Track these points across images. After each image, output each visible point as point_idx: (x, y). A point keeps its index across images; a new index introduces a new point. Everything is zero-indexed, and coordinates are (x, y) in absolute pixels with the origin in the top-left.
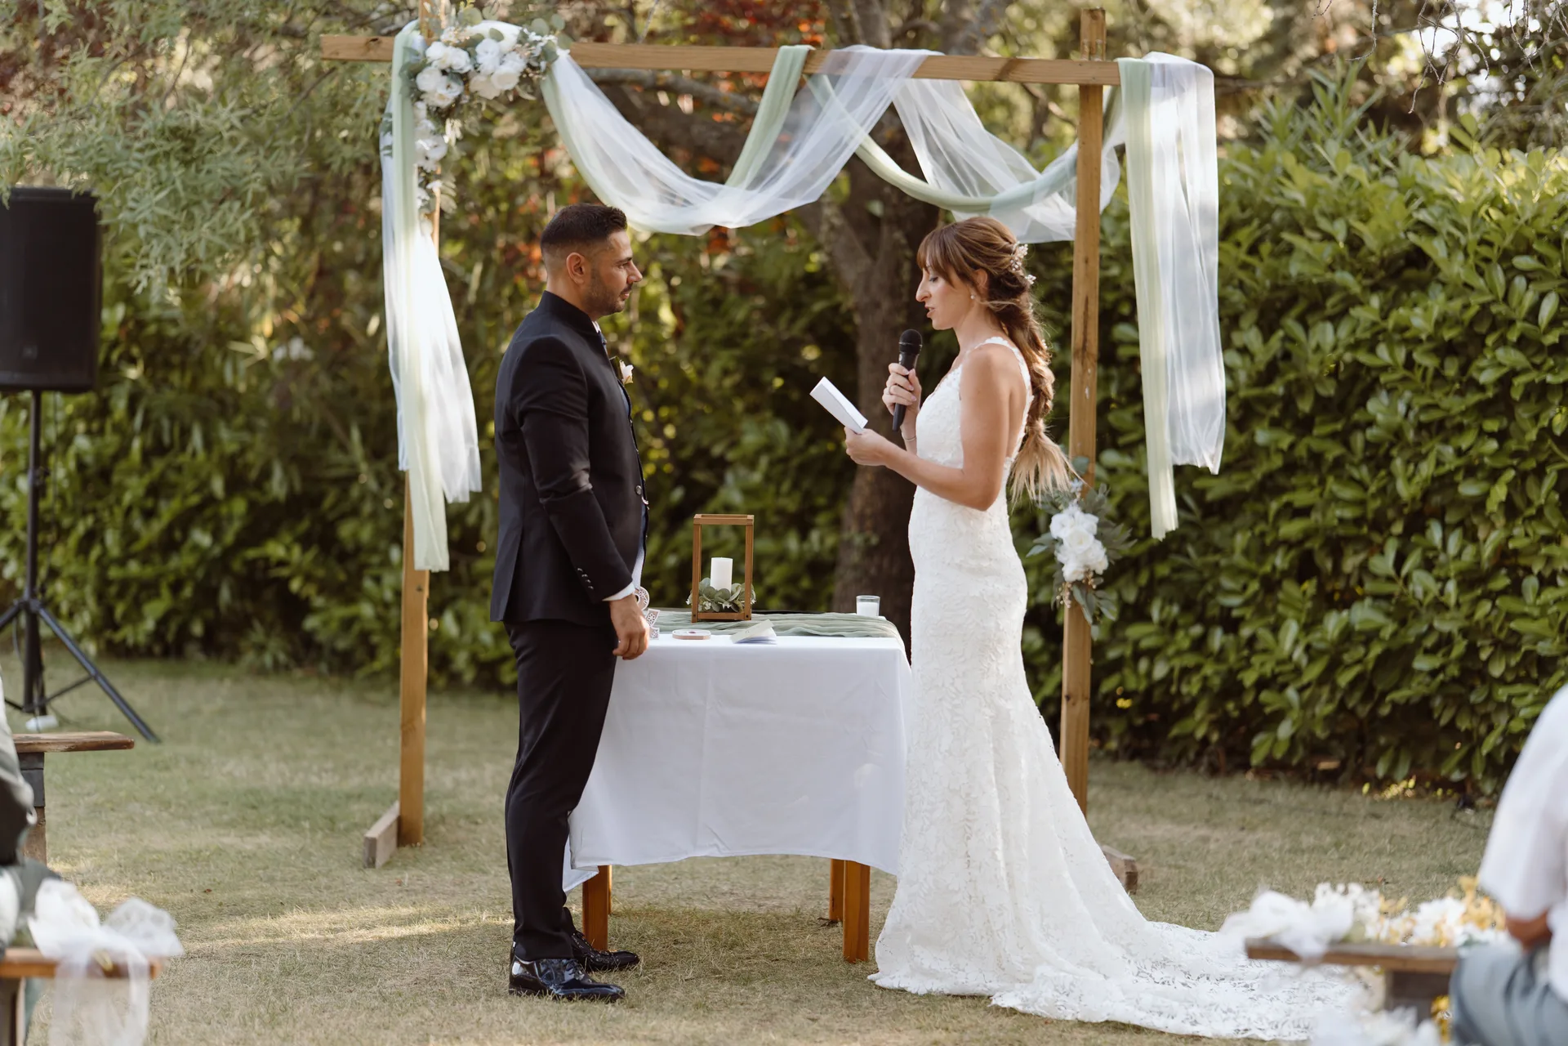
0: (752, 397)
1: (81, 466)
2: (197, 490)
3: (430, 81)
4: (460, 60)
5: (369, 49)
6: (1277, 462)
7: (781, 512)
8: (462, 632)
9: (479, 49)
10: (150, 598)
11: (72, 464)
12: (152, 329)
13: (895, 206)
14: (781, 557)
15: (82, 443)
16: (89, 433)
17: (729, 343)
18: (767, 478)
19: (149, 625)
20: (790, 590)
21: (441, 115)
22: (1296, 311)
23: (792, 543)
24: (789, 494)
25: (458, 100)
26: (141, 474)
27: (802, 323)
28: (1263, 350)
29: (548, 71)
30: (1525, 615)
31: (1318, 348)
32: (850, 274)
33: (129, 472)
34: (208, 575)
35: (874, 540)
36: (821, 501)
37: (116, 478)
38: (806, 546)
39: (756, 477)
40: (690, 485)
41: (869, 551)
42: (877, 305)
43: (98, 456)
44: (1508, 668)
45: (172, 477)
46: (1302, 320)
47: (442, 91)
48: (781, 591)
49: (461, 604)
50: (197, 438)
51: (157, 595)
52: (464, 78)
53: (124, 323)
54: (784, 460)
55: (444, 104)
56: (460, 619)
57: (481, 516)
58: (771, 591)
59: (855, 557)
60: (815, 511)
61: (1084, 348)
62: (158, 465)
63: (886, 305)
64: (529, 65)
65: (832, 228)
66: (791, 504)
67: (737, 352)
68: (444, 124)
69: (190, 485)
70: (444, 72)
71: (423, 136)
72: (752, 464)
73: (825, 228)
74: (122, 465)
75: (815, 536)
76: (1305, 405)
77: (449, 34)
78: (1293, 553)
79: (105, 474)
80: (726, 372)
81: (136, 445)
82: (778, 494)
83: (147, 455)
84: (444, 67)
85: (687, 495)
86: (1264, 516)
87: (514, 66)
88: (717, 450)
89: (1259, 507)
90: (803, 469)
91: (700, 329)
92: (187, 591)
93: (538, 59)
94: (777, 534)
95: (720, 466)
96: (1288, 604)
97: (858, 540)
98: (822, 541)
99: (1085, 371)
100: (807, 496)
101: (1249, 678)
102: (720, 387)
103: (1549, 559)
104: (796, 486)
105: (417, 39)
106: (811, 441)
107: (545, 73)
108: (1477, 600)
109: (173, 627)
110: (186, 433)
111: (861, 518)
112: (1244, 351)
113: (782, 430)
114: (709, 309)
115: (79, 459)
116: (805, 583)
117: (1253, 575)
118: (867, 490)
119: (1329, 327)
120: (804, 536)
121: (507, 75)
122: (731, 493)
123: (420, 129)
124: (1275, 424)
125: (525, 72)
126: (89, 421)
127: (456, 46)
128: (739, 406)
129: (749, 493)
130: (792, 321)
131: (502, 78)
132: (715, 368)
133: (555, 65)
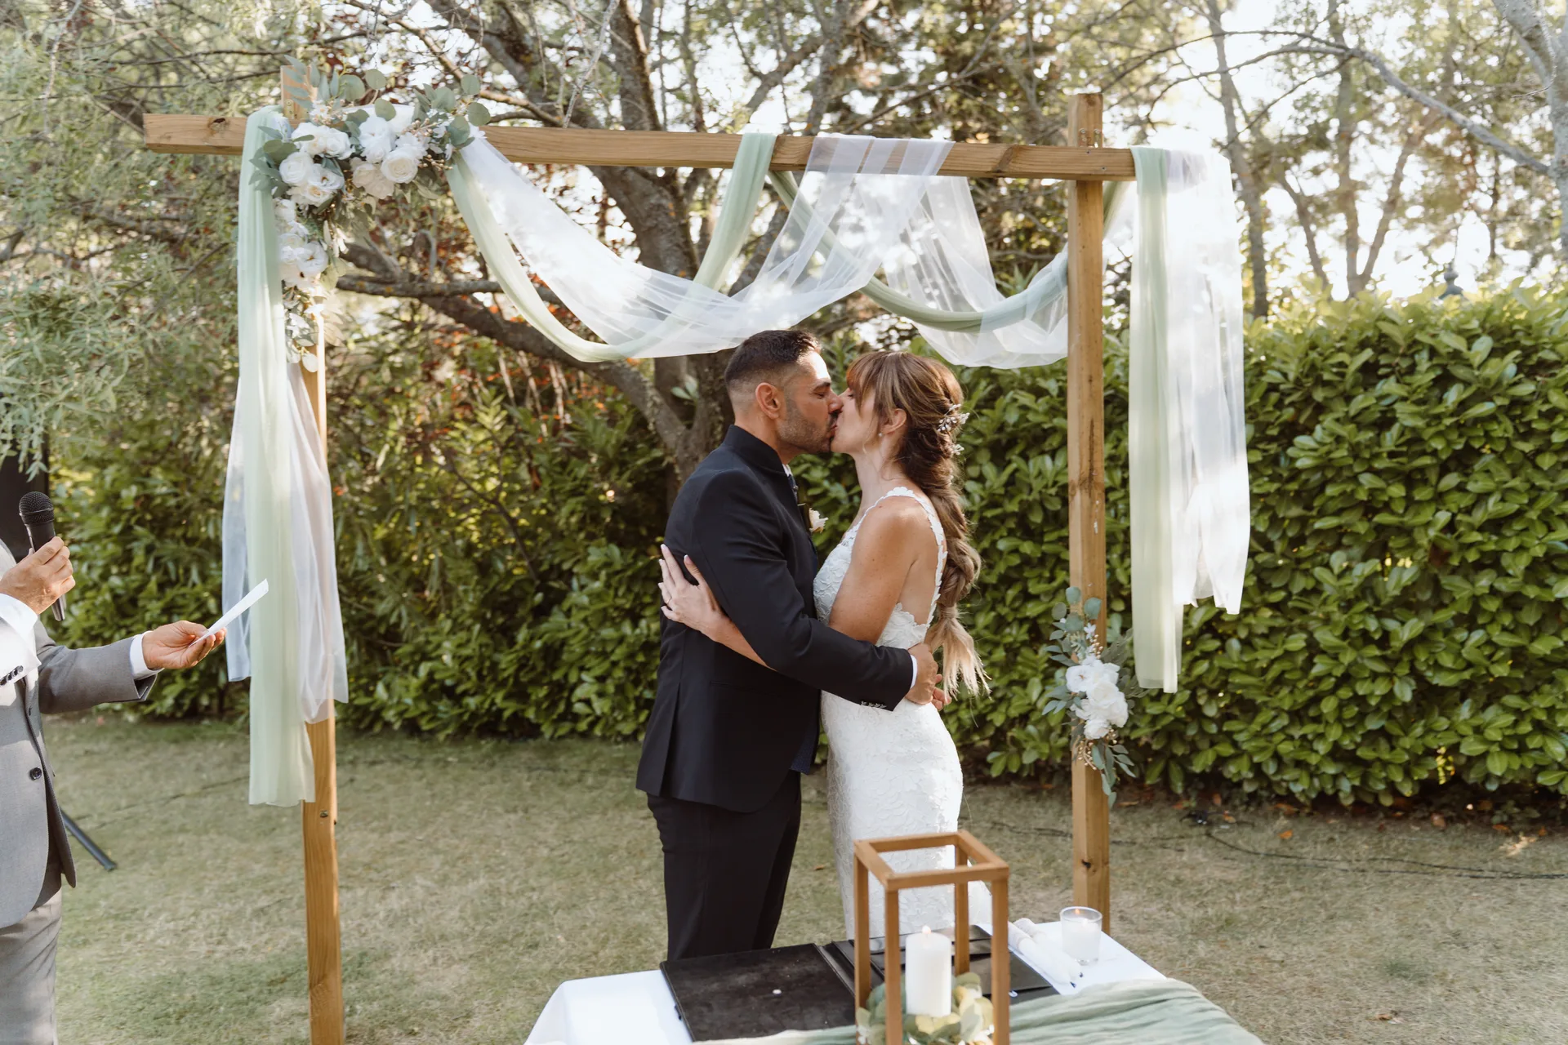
0: (591, 529)
1: (116, 597)
2: (198, 608)
3: (297, 170)
4: (339, 144)
5: (212, 133)
6: (1015, 560)
7: (617, 608)
8: (390, 697)
9: (363, 127)
10: (168, 684)
11: (108, 597)
12: (158, 501)
13: (711, 383)
14: (621, 640)
15: (115, 581)
16: (121, 574)
17: (574, 493)
18: (608, 585)
19: (170, 701)
20: (630, 663)
21: (318, 216)
22: (1018, 450)
23: (627, 628)
24: (624, 596)
25: (337, 197)
26: (159, 599)
27: (627, 475)
28: (996, 479)
29: (456, 158)
30: (1237, 670)
31: (1040, 473)
32: (670, 438)
33: (150, 599)
34: (208, 666)
37: (141, 603)
38: (638, 631)
39: (597, 585)
40: (547, 590)
43: (126, 587)
44: (1220, 709)
45: (180, 601)
46: (1025, 457)
47: (315, 182)
48: (622, 664)
49: (388, 677)
50: (195, 576)
51: (174, 682)
52: (345, 167)
53: (136, 499)
54: (617, 573)
55: (319, 200)
56: (388, 687)
57: (400, 617)
58: (614, 664)
60: (644, 606)
61: (1091, 477)
62: (170, 593)
64: (429, 151)
65: (655, 404)
66: (626, 603)
67: (582, 498)
68: (321, 229)
69: (193, 606)
70: (317, 159)
71: (293, 244)
72: (594, 576)
73: (650, 404)
74: (142, 595)
75: (643, 623)
76: (1037, 518)
77: (320, 110)
78: (1026, 627)
79: (133, 601)
80: (572, 513)
81: (154, 579)
82: (616, 596)
83: (161, 587)
84: (316, 152)
85: (545, 598)
86: (1003, 600)
87: (412, 151)
88: (566, 566)
89: (997, 595)
90: (633, 578)
91: (553, 483)
92: (195, 678)
93: (442, 142)
94: (616, 625)
95: (568, 577)
96: (1024, 665)
98: (648, 627)
99: (1092, 503)
100: (637, 596)
101: (998, 719)
102: (567, 523)
103: (1249, 626)
104: (629, 590)
105: (278, 121)
106: (635, 557)
107: (452, 161)
108: (1196, 659)
109: (187, 702)
110: (187, 571)
112: (981, 479)
113: (615, 551)
114: (558, 469)
115: (112, 590)
116: (641, 658)
117: (996, 644)
119: (1047, 459)
120: (635, 625)
121: (402, 161)
122: (578, 598)
123: (290, 234)
124: (1011, 532)
125: (424, 160)
126: (120, 565)
127: (332, 124)
128: (582, 535)
130: (620, 474)
131: (397, 165)
132: (565, 511)
133: (466, 150)
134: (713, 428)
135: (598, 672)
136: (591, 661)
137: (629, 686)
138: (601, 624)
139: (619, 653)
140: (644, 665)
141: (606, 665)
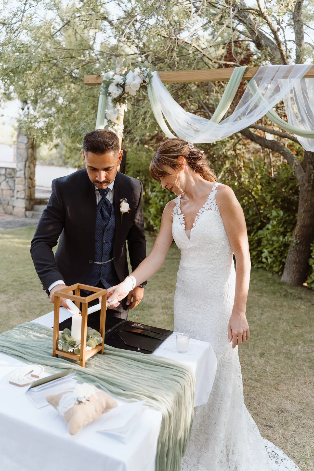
3: (112, 89)
4: (121, 80)
7: (279, 231)
9: (127, 75)
13: (311, 159)
14: (278, 241)
18: (277, 223)
20: (279, 249)
21: (116, 101)
23: (281, 238)
24: (281, 227)
25: (121, 96)
32: (299, 177)
35: (299, 242)
36: (289, 230)
38: (284, 240)
39: (275, 223)
40: (262, 222)
41: (297, 244)
42: (305, 185)
48: (277, 249)
52: (123, 87)
54: (281, 220)
59: (294, 245)
60: (287, 232)
63: (306, 185)
64: (143, 80)
65: (296, 165)
66: (282, 230)
70: (117, 85)
72: (275, 220)
73: (294, 165)
75: (286, 238)
84: (117, 83)
85: (261, 224)
87: (138, 81)
90: (285, 222)
93: (146, 78)
94: (278, 236)
95: (269, 220)
97: (295, 241)
98: (288, 239)
100: (286, 228)
104: (283, 226)
107: (149, 83)
111: (296, 236)
113: (281, 213)
114: (267, 184)
116: (282, 248)
118: (298, 230)
122: (269, 226)
123: (109, 106)
125: (142, 83)
127: (121, 75)
128: (274, 207)
129: (273, 226)
131: (135, 86)
133: (152, 79)
134: (311, 175)
135: (270, 250)
136: (269, 246)
137: (279, 257)
138: (273, 236)
139: (276, 245)
140: (283, 250)
141: (272, 248)
